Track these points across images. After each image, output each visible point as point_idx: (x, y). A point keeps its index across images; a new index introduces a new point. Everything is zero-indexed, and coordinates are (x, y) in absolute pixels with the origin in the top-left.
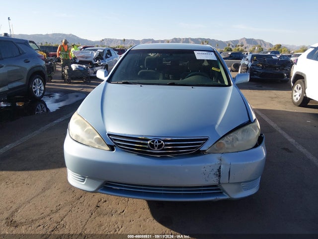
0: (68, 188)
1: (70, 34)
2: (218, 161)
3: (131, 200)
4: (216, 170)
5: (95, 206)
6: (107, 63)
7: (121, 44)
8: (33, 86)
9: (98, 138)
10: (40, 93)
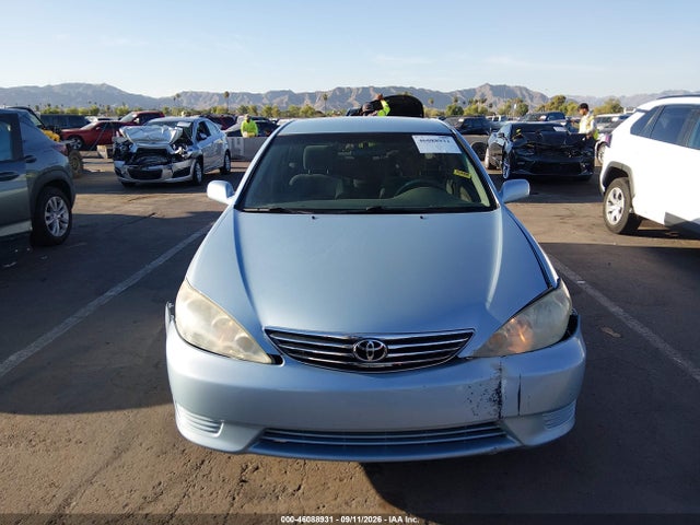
0: (171, 445)
1: (103, 85)
2: (494, 373)
3: (311, 464)
4: (491, 391)
5: (236, 481)
6: (200, 152)
7: (220, 102)
8: (47, 214)
9: (244, 338)
10: (61, 228)
